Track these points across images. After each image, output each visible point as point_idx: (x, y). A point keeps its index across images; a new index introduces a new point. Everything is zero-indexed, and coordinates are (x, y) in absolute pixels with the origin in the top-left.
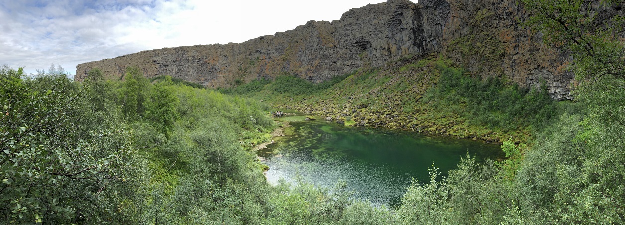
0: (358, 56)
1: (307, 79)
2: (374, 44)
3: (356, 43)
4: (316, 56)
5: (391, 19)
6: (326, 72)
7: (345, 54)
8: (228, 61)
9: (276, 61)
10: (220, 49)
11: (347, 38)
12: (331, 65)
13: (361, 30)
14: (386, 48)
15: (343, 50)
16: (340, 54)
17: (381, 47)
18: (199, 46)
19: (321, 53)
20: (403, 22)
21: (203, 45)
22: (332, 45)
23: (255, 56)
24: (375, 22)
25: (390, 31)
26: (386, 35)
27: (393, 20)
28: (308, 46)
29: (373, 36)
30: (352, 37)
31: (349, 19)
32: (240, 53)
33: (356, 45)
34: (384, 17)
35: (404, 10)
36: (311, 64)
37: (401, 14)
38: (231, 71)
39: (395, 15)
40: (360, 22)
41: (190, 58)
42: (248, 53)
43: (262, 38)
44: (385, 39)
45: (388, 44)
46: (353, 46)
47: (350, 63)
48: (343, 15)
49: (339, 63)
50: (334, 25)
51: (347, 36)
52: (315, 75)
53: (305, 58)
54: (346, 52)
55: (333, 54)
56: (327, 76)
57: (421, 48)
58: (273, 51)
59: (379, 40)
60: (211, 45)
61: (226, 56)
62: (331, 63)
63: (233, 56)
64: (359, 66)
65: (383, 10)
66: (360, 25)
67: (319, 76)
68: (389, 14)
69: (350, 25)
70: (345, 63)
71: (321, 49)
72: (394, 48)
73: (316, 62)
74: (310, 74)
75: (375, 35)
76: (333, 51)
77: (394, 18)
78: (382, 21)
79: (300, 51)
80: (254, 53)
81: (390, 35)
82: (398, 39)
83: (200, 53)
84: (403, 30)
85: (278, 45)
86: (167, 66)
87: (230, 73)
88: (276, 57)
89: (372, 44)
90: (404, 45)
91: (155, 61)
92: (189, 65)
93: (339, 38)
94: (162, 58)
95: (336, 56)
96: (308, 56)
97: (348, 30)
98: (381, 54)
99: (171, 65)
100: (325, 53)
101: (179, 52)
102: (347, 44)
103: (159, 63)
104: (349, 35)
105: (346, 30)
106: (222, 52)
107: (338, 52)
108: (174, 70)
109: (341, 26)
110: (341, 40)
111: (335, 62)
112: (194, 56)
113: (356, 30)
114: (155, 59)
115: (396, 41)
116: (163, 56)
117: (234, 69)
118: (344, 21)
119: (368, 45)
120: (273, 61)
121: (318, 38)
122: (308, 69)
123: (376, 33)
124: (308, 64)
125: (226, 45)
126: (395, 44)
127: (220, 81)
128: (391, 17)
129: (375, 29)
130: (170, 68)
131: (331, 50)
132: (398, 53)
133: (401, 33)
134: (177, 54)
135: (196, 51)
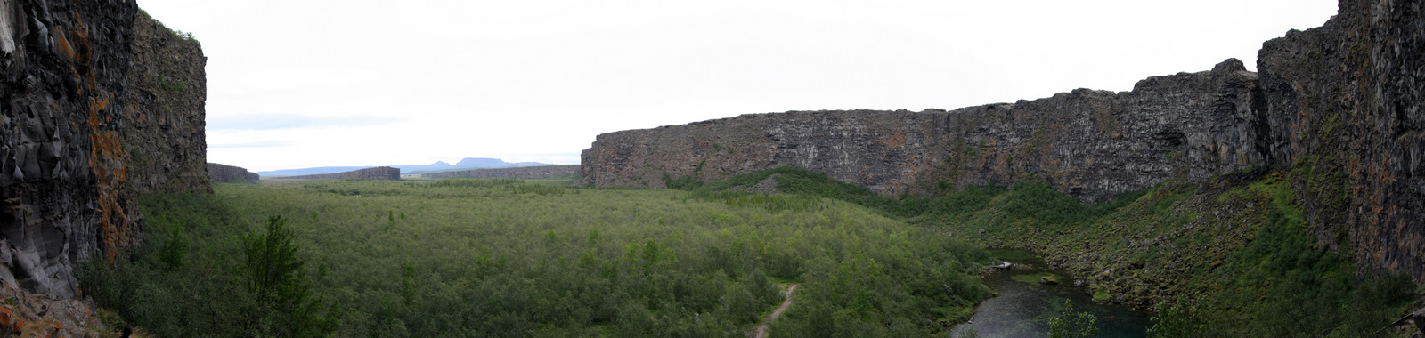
0: (1164, 157)
1: (1070, 191)
2: (1191, 140)
3: (1160, 134)
4: (1088, 152)
5: (1217, 101)
6: (1106, 182)
7: (1142, 152)
8: (924, 143)
9: (1016, 152)
10: (909, 121)
11: (1144, 124)
12: (1115, 169)
13: (1168, 114)
14: (1211, 149)
15: (1137, 144)
16: (1132, 151)
17: (1203, 146)
18: (866, 112)
19: (1097, 147)
20: (1240, 109)
21: (873, 112)
22: (1117, 135)
23: (977, 138)
24: (1192, 102)
25: (1218, 120)
26: (1210, 126)
27: (1220, 103)
28: (1073, 131)
29: (1190, 126)
30: (1152, 123)
31: (1146, 92)
32: (948, 131)
33: (1160, 137)
34: (1206, 96)
35: (1239, 90)
36: (1078, 165)
37: (1235, 97)
38: (929, 163)
39: (1224, 96)
40: (1166, 99)
41: (845, 134)
42: (963, 132)
43: (990, 107)
44: (1208, 133)
45: (1214, 142)
46: (1156, 139)
47: (1149, 169)
48: (1137, 85)
49: (1130, 167)
50: (1120, 100)
51: (1143, 121)
52: (1085, 186)
53: (1067, 153)
54: (1142, 148)
55: (1117, 151)
56: (1106, 189)
57: (1268, 156)
58: (1011, 133)
59: (1200, 134)
60: (889, 112)
61: (920, 136)
62: (1114, 167)
63: (934, 134)
64: (1165, 176)
65: (1205, 85)
66: (1166, 104)
67: (1093, 188)
68: (1215, 94)
69: (1149, 102)
70: (1141, 167)
71: (1098, 139)
72: (1224, 150)
73: (1089, 162)
74: (1076, 184)
75: (1192, 124)
76: (1118, 146)
77: (1222, 100)
78: (1203, 103)
79: (1059, 139)
80: (974, 132)
81: (1217, 127)
82: (1231, 136)
83: (867, 125)
84: (1239, 122)
85: (1022, 124)
86: (794, 146)
87: (927, 167)
88: (1016, 145)
89: (1189, 139)
90: (1240, 147)
91: (769, 136)
92: (842, 148)
93: (1129, 122)
94: (785, 130)
95: (1123, 154)
96: (1074, 150)
97: (1146, 111)
98: (1204, 159)
99: (804, 146)
100: (1104, 147)
101: (823, 122)
102: (1144, 134)
103: (778, 140)
104: (1148, 120)
105: (1142, 110)
106: (913, 127)
107: (1127, 147)
108: (811, 156)
109: (1135, 103)
110: (1133, 127)
111: (1121, 165)
112: (854, 130)
113: (1160, 111)
114: (771, 132)
115: (1228, 139)
116: (788, 126)
117: (935, 160)
118: (1139, 95)
119: (1182, 140)
120: (1011, 151)
121: (1091, 120)
122: (1072, 174)
123: (1194, 120)
124: (1073, 165)
125: (921, 113)
126: (1226, 143)
127: (906, 182)
128: (1218, 99)
129: (1193, 113)
130: (802, 150)
131: (1114, 143)
132: (1232, 161)
133: (1236, 126)
134: (818, 124)
135: (859, 121)
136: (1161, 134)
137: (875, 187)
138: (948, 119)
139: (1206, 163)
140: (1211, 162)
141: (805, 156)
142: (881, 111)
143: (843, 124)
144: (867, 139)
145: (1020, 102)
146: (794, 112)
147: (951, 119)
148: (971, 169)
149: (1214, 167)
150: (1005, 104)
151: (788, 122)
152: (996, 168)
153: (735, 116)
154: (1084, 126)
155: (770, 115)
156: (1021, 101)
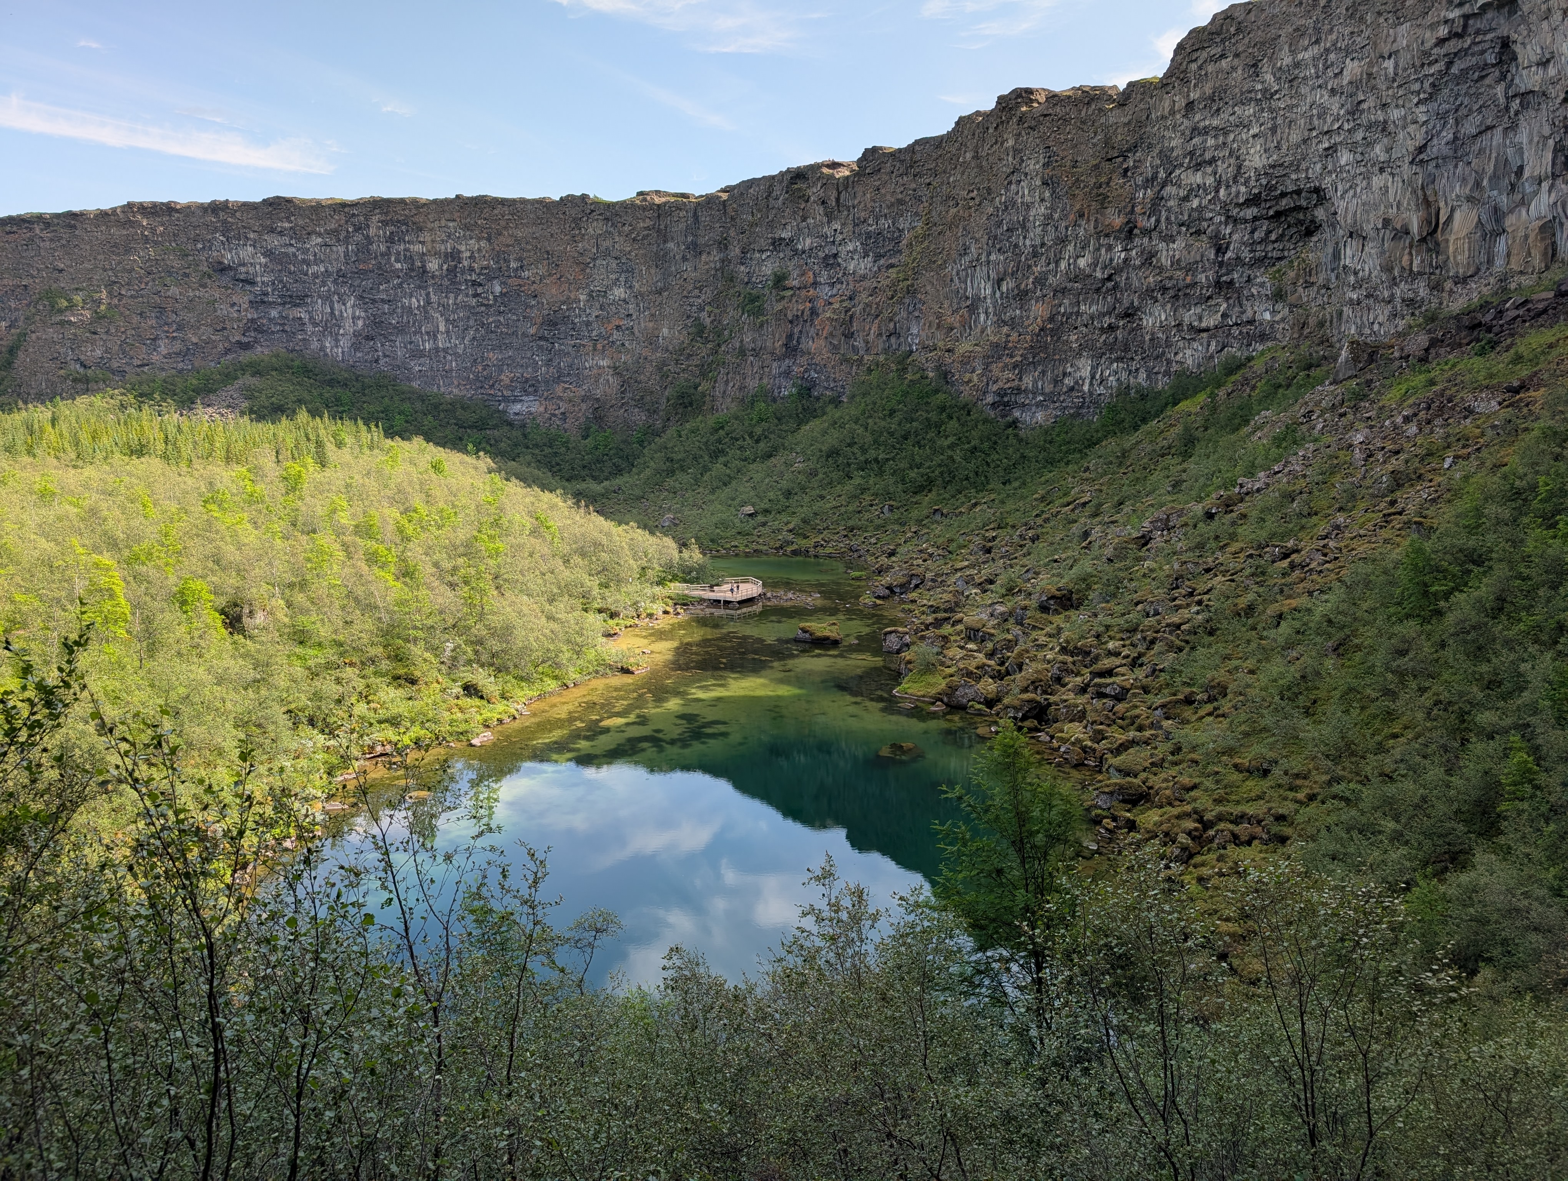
0: (1262, 277)
1: (990, 399)
2: (1348, 208)
3: (1248, 203)
4: (1040, 281)
5: (1441, 42)
6: (1084, 367)
7: (1190, 269)
8: (637, 286)
9: (864, 297)
10: (595, 228)
11: (1198, 178)
12: (1111, 328)
13: (1274, 130)
14: (1415, 228)
15: (1179, 244)
16: (1161, 269)
17: (1386, 222)
18: (481, 203)
19: (1063, 265)
21: (503, 202)
22: (1119, 222)
23: (768, 269)
24: (1351, 71)
25: (1442, 117)
26: (1411, 145)
27: (1453, 46)
28: (999, 224)
30: (1225, 169)
31: (1210, 68)
32: (696, 249)
33: (1250, 212)
34: (1403, 37)
36: (1013, 323)
38: (651, 340)
40: (1269, 77)
41: (433, 265)
42: (735, 251)
43: (798, 177)
44: (1407, 170)
45: (1427, 203)
46: (1236, 221)
47: (1210, 321)
49: (1154, 319)
50: (1129, 109)
51: (1198, 166)
52: (1027, 382)
53: (986, 290)
54: (1194, 256)
55: (1118, 270)
56: (1086, 388)
58: (850, 247)
59: (1377, 181)
60: (543, 204)
61: (626, 266)
62: (1106, 321)
63: (661, 259)
64: (1263, 337)
66: (1269, 95)
67: (1049, 388)
68: (1430, 19)
69: (1214, 100)
70: (1189, 316)
71: (1063, 241)
73: (1039, 310)
74: (1005, 378)
75: (1353, 148)
76: (1119, 255)
77: (1459, 36)
78: (1389, 64)
79: (965, 251)
80: (762, 251)
81: (1438, 147)
82: (1490, 169)
83: (489, 239)
84: (1524, 106)
85: (877, 219)
86: (299, 300)
87: (646, 352)
88: (864, 277)
89: (1341, 205)
90: (1524, 202)
91: (222, 269)
92: (428, 302)
93: (1155, 177)
94: (268, 253)
95: (1136, 283)
96: (1000, 281)
97: (1205, 131)
98: (1387, 268)
99: (327, 298)
100: (1082, 262)
101: (372, 232)
102: (1200, 209)
103: (252, 283)
104: (1213, 161)
105: (1196, 131)
106: (608, 243)
107: (1149, 258)
108: (348, 327)
109: (1172, 112)
110: (1169, 190)
111: (1129, 314)
112: (454, 255)
113: (1248, 127)
114: (228, 258)
115: (1478, 184)
116: (274, 242)
117: (665, 331)
118: (1185, 81)
119: (1320, 214)
120: (851, 298)
121: (1045, 183)
122: (998, 350)
123: (1359, 135)
124: (1001, 323)
125: (625, 207)
126: (1470, 199)
127: (598, 393)
128: (1443, 31)
129: (1355, 111)
130: (321, 309)
131: (1110, 248)
132: (1490, 262)
133: (1513, 127)
134: (358, 237)
135: (466, 227)
136: (1253, 201)
137: (517, 407)
138: (695, 216)
139: (1394, 282)
140: (1413, 276)
141: (331, 326)
142: (523, 201)
143: (426, 236)
144: (490, 279)
145: (871, 154)
146: (289, 201)
147: (705, 218)
148: (756, 352)
149: (1423, 292)
150: (834, 165)
151: (272, 231)
152: (812, 346)
153: (106, 206)
154: (1028, 206)
155: (216, 208)
156: (875, 150)
